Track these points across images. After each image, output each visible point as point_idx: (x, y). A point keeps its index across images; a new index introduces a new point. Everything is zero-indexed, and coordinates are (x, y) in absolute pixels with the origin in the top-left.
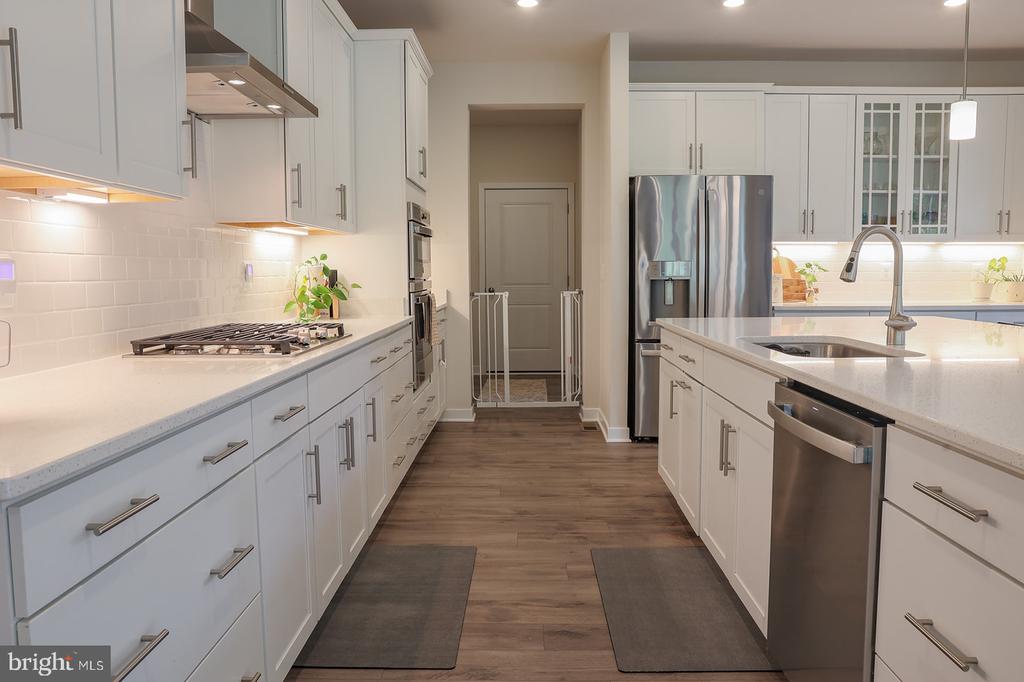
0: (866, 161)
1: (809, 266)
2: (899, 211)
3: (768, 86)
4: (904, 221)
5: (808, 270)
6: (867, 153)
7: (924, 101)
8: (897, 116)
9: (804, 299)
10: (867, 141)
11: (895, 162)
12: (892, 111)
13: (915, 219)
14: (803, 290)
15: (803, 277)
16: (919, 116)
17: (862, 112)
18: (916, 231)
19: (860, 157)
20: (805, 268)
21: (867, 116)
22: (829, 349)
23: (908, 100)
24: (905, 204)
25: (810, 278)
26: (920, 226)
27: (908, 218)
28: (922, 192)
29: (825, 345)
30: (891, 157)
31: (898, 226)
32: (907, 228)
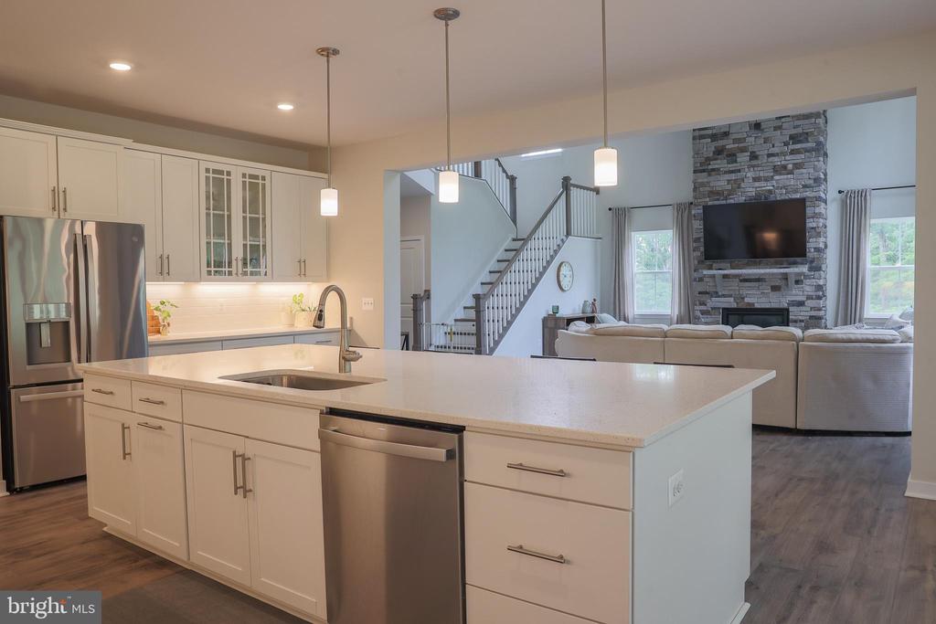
0: (208, 215)
1: (163, 303)
2: (234, 258)
3: (128, 142)
4: (237, 266)
5: (161, 307)
6: (208, 209)
7: (249, 171)
8: (229, 181)
9: (159, 332)
10: (208, 198)
11: (229, 217)
12: (225, 177)
13: (245, 264)
14: (158, 324)
15: (156, 313)
16: (244, 183)
17: (203, 174)
18: (245, 274)
19: (203, 211)
20: (159, 305)
21: (207, 178)
22: (285, 380)
23: (238, 169)
24: (238, 252)
25: (165, 315)
26: (249, 269)
27: (240, 263)
28: (248, 243)
29: (281, 377)
30: (226, 213)
31: (233, 269)
32: (240, 271)
